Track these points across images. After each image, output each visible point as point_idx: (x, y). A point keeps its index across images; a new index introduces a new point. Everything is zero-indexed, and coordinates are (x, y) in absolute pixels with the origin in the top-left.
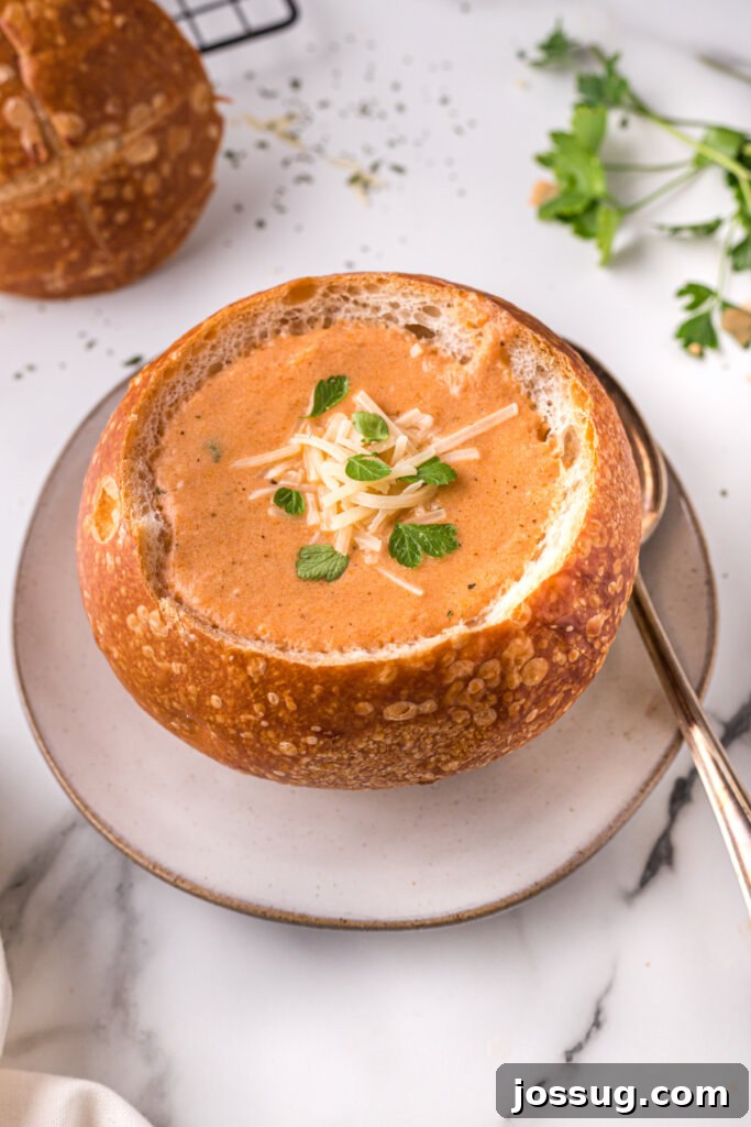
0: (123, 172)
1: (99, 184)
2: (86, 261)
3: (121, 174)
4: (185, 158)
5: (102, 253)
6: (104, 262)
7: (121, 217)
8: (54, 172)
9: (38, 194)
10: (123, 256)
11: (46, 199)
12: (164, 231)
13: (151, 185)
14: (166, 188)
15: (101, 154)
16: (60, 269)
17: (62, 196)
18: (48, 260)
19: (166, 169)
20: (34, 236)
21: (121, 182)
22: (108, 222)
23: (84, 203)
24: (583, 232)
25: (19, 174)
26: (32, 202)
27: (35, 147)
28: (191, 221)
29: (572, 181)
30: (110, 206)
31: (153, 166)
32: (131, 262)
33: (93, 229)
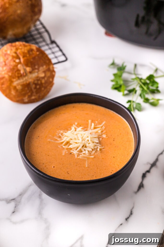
0: (38, 78)
1: (34, 80)
2: (31, 95)
3: (38, 79)
4: (49, 77)
5: (34, 94)
6: (35, 96)
7: (38, 87)
8: (26, 78)
9: (23, 82)
10: (38, 95)
11: (25, 83)
12: (45, 90)
13: (43, 81)
14: (46, 82)
15: (34, 75)
16: (26, 97)
17: (28, 82)
18: (24, 95)
19: (46, 79)
20: (23, 90)
21: (38, 80)
22: (35, 88)
23: (31, 84)
24: (119, 91)
25: (20, 78)
26: (22, 84)
27: (23, 73)
28: (50, 89)
29: (117, 82)
30: (36, 84)
31: (43, 78)
32: (39, 96)
33: (33, 89)
